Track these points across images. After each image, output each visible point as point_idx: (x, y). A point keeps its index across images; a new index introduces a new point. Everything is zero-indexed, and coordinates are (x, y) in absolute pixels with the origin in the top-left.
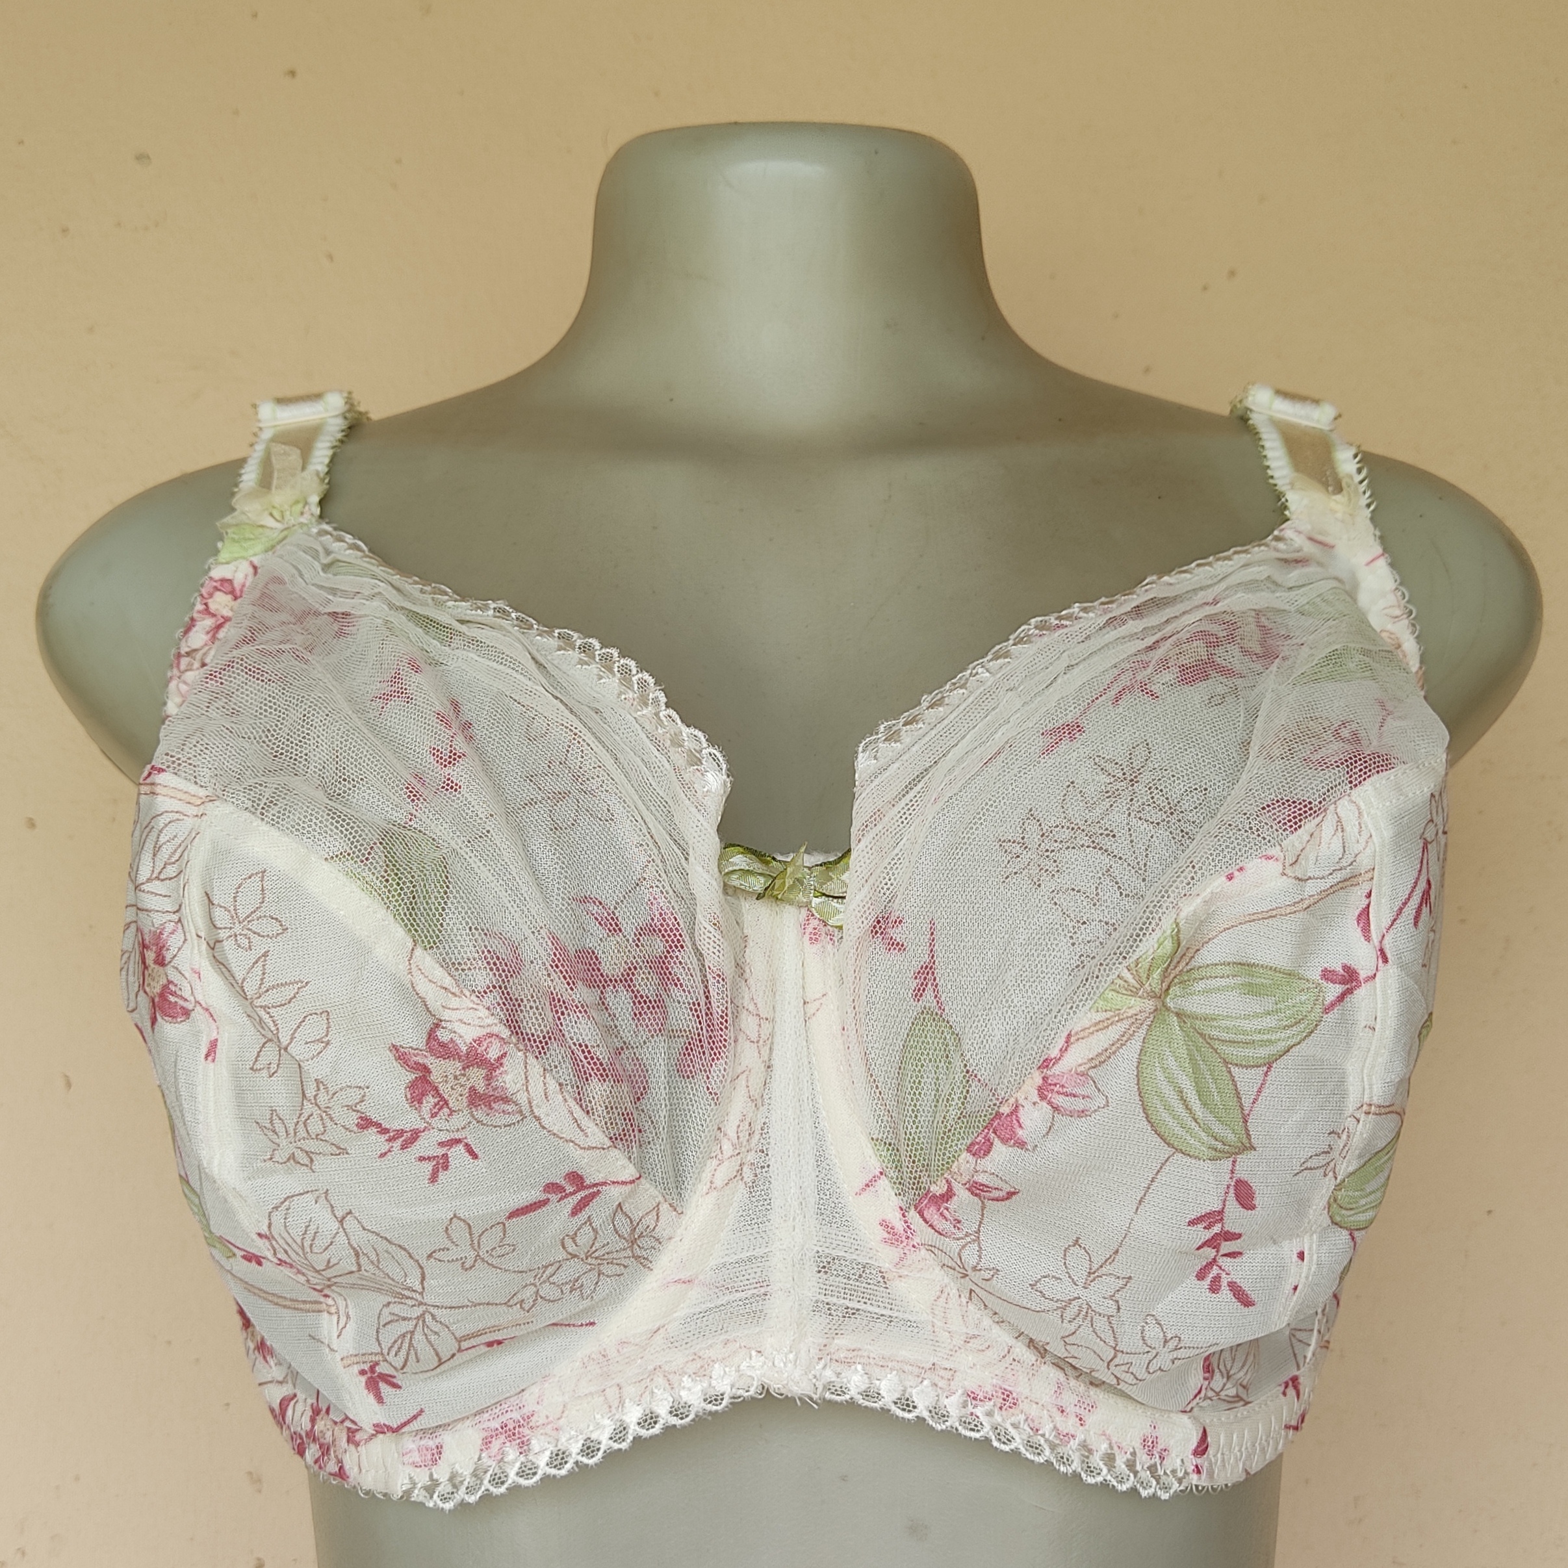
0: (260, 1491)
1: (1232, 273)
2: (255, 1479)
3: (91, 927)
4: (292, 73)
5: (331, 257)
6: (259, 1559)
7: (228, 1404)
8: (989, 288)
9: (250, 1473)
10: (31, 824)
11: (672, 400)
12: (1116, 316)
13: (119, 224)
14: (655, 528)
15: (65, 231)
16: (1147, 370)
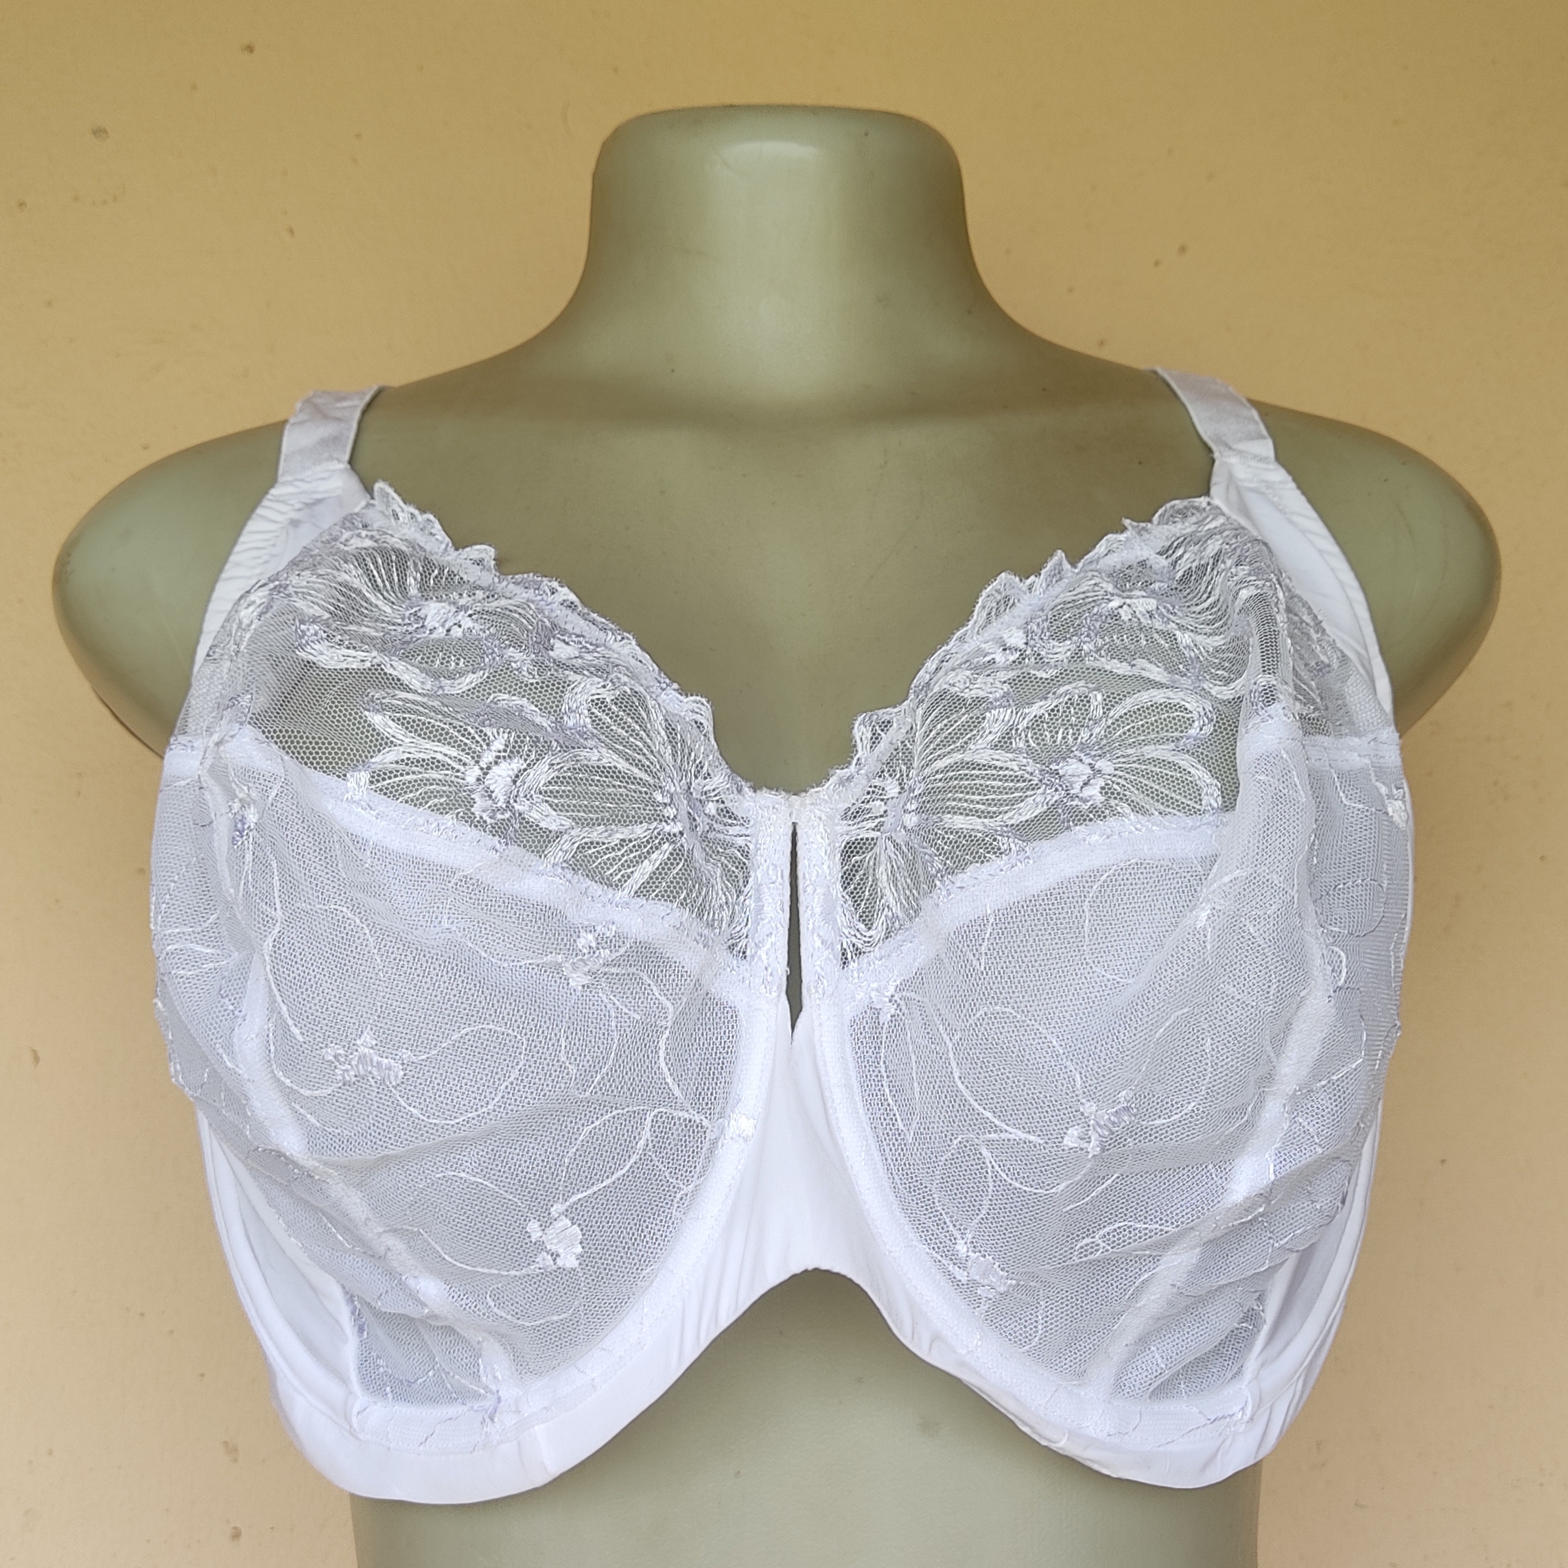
0: (235, 1460)
1: (1183, 249)
2: (231, 1449)
3: (57, 901)
4: (250, 49)
5: (291, 231)
6: (235, 1528)
7: (202, 1375)
8: (974, 264)
9: (226, 1443)
11: (673, 371)
12: (1071, 290)
13: (76, 199)
14: (662, 492)
15: (22, 205)
16: (1102, 343)
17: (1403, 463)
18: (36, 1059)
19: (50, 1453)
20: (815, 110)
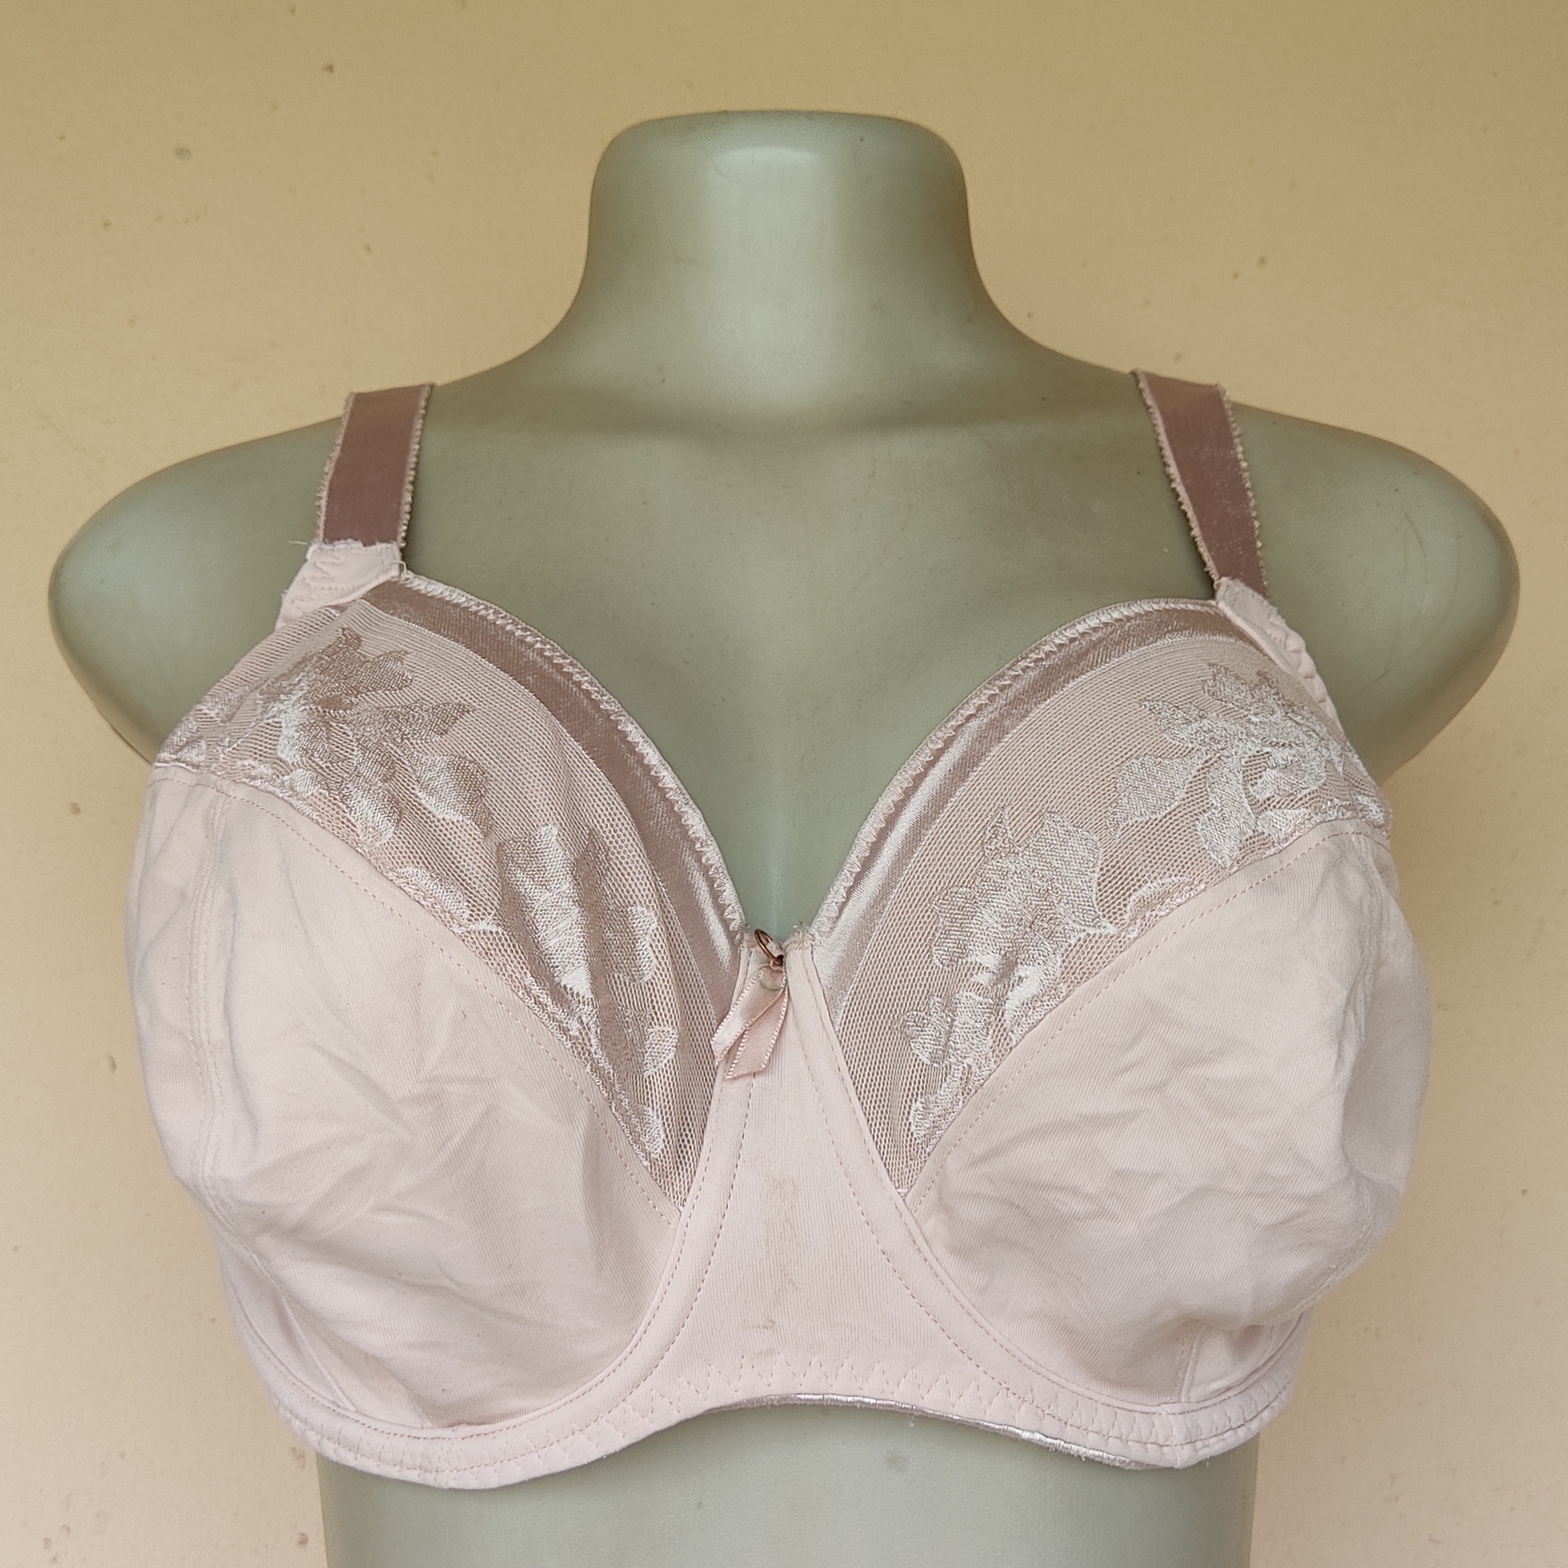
0: (303, 1467)
1: (1262, 261)
2: (299, 1455)
4: (330, 69)
5: (368, 249)
6: (302, 1534)
9: (294, 1449)
10: (76, 809)
13: (160, 218)
15: (107, 224)
16: (1178, 357)
17: (1416, 473)
18: (114, 1066)
19: (122, 1455)
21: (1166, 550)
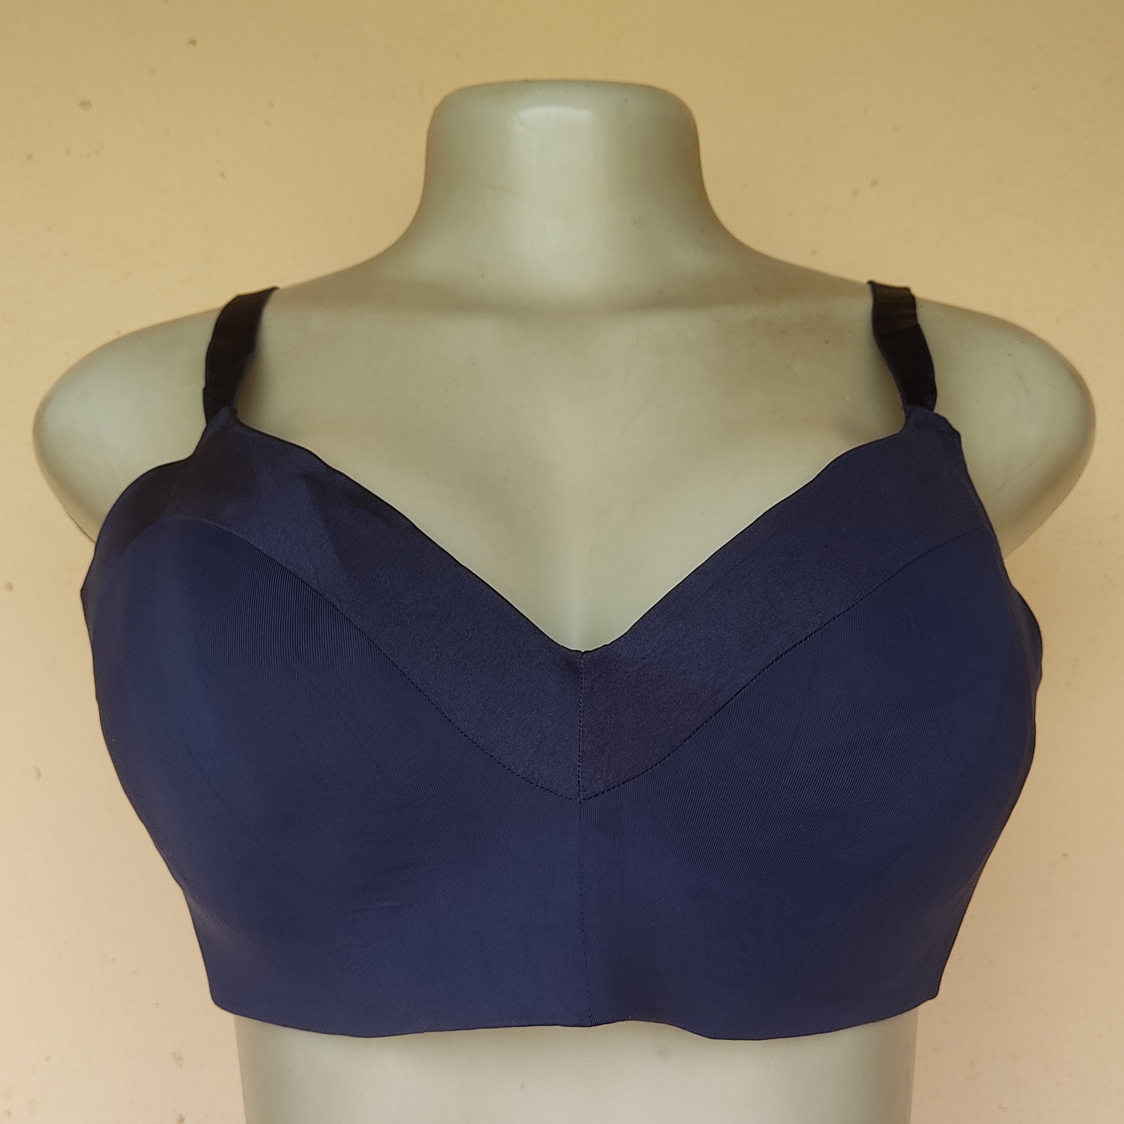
0: (181, 1066)
1: (874, 183)
2: (178, 1058)
4: (193, 42)
5: (223, 175)
6: (181, 1115)
7: (157, 1004)
9: (174, 1054)
10: (10, 587)
11: (483, 276)
13: (69, 153)
15: (30, 157)
16: (814, 253)
17: (1022, 342)
18: (39, 775)
19: (48, 1059)
20: (588, 83)
21: (848, 398)
